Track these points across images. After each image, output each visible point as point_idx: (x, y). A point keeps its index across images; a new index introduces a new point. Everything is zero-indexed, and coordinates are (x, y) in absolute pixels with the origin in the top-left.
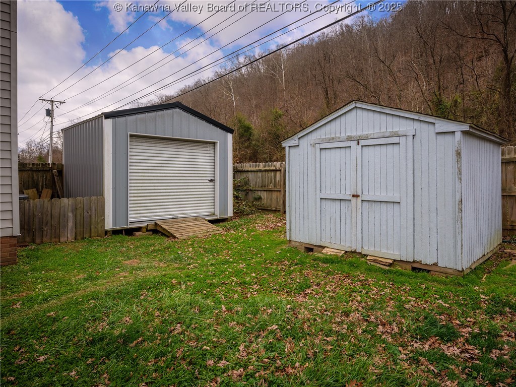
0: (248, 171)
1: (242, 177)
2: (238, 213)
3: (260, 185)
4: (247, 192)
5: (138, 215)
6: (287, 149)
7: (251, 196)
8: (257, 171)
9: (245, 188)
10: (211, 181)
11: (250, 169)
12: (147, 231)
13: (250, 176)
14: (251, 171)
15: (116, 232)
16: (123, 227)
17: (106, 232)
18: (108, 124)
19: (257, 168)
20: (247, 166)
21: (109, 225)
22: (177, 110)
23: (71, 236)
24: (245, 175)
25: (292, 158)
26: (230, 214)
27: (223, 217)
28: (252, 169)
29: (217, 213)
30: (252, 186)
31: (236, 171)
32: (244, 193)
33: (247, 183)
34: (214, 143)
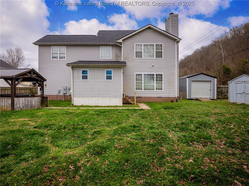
0: (222, 88)
1: (220, 89)
2: (218, 98)
3: (226, 91)
4: (222, 93)
5: (193, 97)
6: (229, 83)
7: (223, 94)
8: (225, 88)
9: (221, 92)
10: (210, 90)
11: (223, 87)
12: (195, 100)
13: (223, 89)
14: (223, 88)
15: (189, 99)
16: (190, 98)
17: (187, 99)
18: (187, 79)
19: (225, 87)
20: (222, 86)
21: (188, 98)
22: (202, 74)
23: (182, 99)
24: (221, 89)
25: (230, 85)
26: (216, 98)
27: (213, 99)
28: (224, 87)
29: (212, 97)
30: (224, 91)
31: (218, 88)
32: (221, 94)
33: (222, 91)
34: (211, 81)
